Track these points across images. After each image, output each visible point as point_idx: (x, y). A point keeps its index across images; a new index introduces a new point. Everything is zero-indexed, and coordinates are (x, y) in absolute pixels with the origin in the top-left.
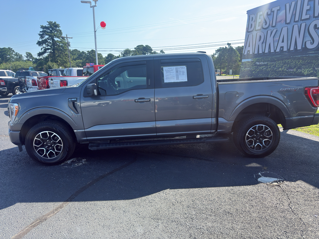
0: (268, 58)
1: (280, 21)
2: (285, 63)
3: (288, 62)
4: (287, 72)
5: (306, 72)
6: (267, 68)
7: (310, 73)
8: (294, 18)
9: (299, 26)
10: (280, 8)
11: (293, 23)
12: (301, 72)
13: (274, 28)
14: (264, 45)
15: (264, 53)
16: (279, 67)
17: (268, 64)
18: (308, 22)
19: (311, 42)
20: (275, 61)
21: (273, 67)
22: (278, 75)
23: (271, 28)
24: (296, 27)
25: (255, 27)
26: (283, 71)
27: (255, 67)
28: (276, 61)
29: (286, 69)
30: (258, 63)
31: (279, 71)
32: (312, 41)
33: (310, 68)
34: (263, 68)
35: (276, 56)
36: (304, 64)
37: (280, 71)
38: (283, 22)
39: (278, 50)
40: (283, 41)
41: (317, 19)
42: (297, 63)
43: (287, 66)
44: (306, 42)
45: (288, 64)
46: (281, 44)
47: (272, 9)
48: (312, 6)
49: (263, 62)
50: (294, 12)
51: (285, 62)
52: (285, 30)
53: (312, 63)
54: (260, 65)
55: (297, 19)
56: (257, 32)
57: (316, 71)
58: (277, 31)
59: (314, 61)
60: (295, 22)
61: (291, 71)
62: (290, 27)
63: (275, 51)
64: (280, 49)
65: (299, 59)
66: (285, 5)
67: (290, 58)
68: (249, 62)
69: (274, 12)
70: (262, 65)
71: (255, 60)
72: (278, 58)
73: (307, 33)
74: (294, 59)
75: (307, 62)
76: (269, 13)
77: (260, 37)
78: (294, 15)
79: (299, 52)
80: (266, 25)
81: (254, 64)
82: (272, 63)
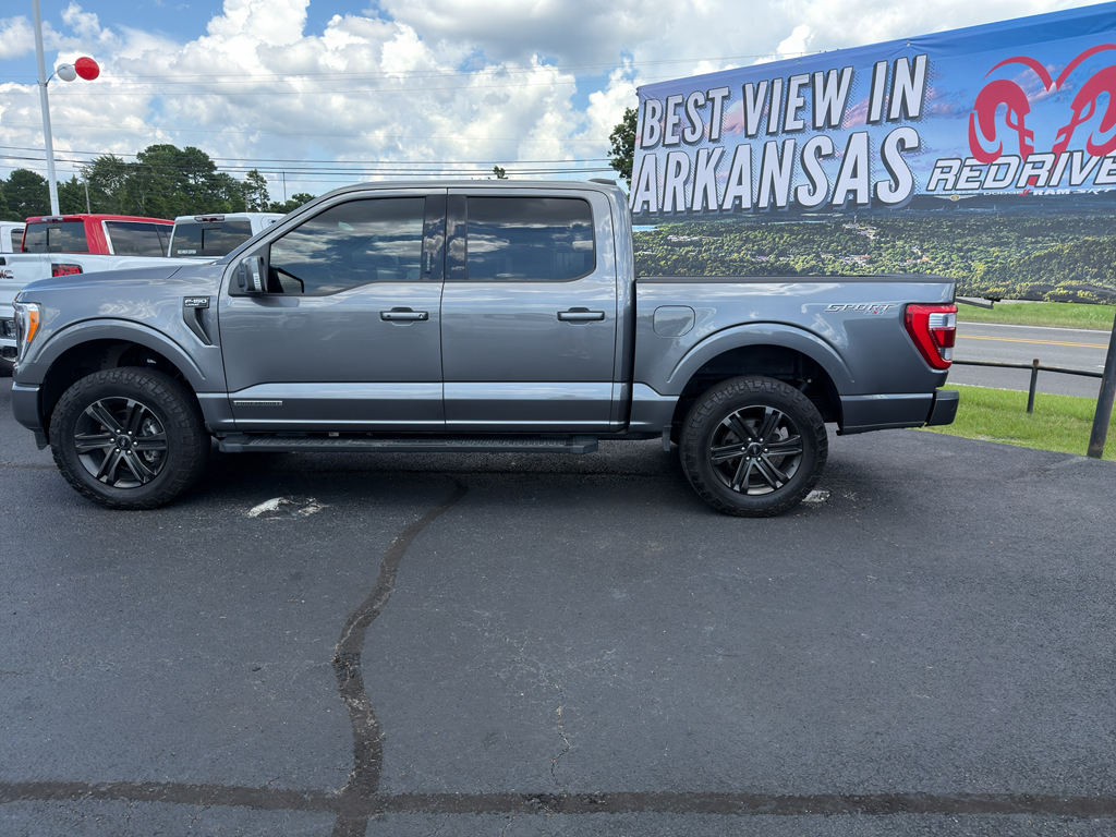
0: (701, 224)
1: (732, 128)
2: (747, 240)
3: (756, 237)
4: (752, 263)
5: (800, 263)
6: (700, 252)
7: (808, 266)
8: (766, 124)
9: (780, 146)
10: (729, 92)
11: (764, 138)
12: (788, 264)
13: (715, 145)
14: (689, 188)
15: (690, 210)
16: (733, 250)
17: (701, 240)
18: (801, 139)
19: (809, 190)
20: (721, 234)
21: (715, 248)
22: (729, 270)
23: (706, 143)
24: (772, 148)
25: (663, 135)
26: (741, 260)
27: (666, 250)
28: (723, 232)
29: (751, 255)
30: (674, 238)
31: (731, 261)
32: (811, 187)
33: (809, 254)
34: (688, 252)
35: (723, 221)
36: (795, 245)
37: (735, 261)
38: (739, 131)
39: (728, 205)
40: (740, 183)
41: (821, 133)
42: (777, 239)
43: (753, 246)
44: (796, 189)
45: (755, 242)
46: (734, 190)
47: (708, 93)
48: (810, 101)
49: (688, 235)
50: (767, 108)
51: (747, 237)
52: (744, 152)
53: (815, 242)
54: (680, 245)
55: (773, 129)
56: (668, 150)
57: (823, 260)
58: (723, 152)
59: (817, 238)
60: (768, 133)
61: (763, 262)
62: (757, 145)
63: (720, 206)
64: (734, 202)
65: (781, 230)
66: (744, 87)
67: (760, 228)
68: (650, 234)
69: (713, 100)
70: (687, 244)
71: (665, 227)
72: (729, 225)
73: (800, 166)
74: (770, 230)
75: (801, 239)
76: (701, 102)
77: (679, 164)
78: (766, 116)
79: (782, 214)
80: (693, 132)
81: (662, 239)
82: (712, 239)
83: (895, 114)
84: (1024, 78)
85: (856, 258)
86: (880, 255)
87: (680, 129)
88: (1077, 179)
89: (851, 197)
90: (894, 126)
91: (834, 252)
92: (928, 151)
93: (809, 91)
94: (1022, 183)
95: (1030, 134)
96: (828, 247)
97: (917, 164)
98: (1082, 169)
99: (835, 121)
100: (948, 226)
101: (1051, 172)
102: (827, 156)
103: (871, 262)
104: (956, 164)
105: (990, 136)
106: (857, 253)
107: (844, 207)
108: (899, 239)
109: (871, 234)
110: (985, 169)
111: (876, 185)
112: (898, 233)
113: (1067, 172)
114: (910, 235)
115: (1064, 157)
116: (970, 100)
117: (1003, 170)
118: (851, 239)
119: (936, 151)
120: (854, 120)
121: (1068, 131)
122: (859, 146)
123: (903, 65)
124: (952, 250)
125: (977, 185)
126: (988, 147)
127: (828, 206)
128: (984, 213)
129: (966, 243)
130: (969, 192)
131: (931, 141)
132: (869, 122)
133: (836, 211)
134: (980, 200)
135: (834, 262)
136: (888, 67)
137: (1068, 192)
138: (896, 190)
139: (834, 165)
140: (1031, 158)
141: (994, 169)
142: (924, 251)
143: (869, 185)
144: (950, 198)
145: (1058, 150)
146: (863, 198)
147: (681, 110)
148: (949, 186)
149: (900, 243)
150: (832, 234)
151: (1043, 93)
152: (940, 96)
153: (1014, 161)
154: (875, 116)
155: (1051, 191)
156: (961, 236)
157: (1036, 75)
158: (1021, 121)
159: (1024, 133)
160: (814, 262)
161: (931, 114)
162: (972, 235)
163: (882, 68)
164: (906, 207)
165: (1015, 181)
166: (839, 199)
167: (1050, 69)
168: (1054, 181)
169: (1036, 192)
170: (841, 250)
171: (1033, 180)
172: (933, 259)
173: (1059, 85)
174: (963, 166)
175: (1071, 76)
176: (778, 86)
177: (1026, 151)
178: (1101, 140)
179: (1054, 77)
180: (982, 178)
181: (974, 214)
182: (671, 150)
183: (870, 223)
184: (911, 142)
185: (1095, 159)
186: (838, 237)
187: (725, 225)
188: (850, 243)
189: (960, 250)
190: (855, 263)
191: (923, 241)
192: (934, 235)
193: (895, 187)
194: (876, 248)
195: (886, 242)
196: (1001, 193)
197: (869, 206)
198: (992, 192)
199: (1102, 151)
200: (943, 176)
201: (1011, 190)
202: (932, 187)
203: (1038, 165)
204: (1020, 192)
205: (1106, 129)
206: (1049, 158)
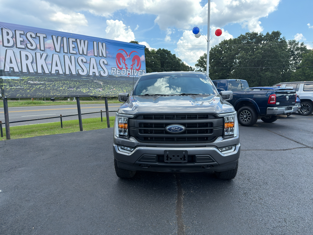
0: (43, 78)
1: (49, 48)
2: (64, 84)
3: (67, 83)
4: (68, 91)
6: (46, 87)
8: (63, 49)
9: (70, 57)
10: (46, 36)
11: (63, 53)
12: (80, 91)
13: (43, 52)
14: (34, 65)
15: (37, 73)
16: (59, 87)
17: (45, 83)
18: (76, 56)
20: (53, 81)
21: (52, 86)
22: (60, 93)
23: (38, 50)
25: (15, 44)
26: (64, 90)
27: (29, 86)
29: (67, 88)
30: (32, 82)
31: (60, 90)
32: (82, 70)
33: (86, 88)
34: (40, 87)
35: (53, 77)
36: (81, 85)
37: (62, 90)
38: (53, 49)
39: (53, 72)
40: (57, 66)
41: (82, 56)
42: (75, 84)
43: (67, 86)
44: (78, 70)
45: (67, 84)
46: (55, 68)
47: (36, 34)
49: (38, 81)
50: (62, 45)
51: (64, 83)
52: (56, 57)
53: (87, 85)
54: (35, 84)
55: (66, 51)
57: (91, 90)
58: (47, 56)
59: (87, 84)
61: (72, 90)
62: (61, 55)
63: (50, 72)
64: (56, 71)
65: (76, 81)
66: (52, 36)
67: (68, 80)
68: (18, 80)
69: (39, 37)
70: (38, 84)
71: (26, 78)
72: (56, 79)
73: (77, 63)
74: (72, 81)
75: (83, 84)
76: (34, 36)
77: (27, 56)
78: (62, 47)
79: (75, 77)
80: (32, 45)
81: (25, 82)
82: (50, 83)
83: (101, 55)
84: (124, 53)
85: (99, 89)
86: (105, 88)
87: (25, 43)
88: (135, 75)
89: (94, 74)
90: (101, 58)
91: (93, 88)
92: (109, 65)
93: (76, 44)
94: (127, 74)
95: (127, 65)
96: (91, 86)
97: (108, 68)
99: (85, 53)
100: (117, 82)
101: (131, 72)
102: (85, 62)
103: (103, 90)
104: (115, 69)
105: (120, 64)
106: (99, 88)
107: (93, 76)
108: (108, 85)
109: (102, 83)
110: (121, 71)
111: (100, 72)
112: (108, 83)
114: (110, 84)
115: (133, 70)
116: (115, 56)
117: (124, 71)
118: (97, 84)
119: (111, 65)
120: (91, 54)
121: (132, 65)
122: (93, 61)
123: (100, 44)
124: (119, 87)
125: (120, 74)
126: (121, 66)
127: (88, 75)
128: (122, 80)
129: (121, 86)
131: (109, 63)
132: (94, 56)
133: (91, 77)
134: (121, 77)
135: (94, 90)
136: (97, 43)
137: (134, 77)
139: (88, 65)
140: (128, 70)
141: (122, 71)
142: (114, 87)
143: (98, 71)
144: (116, 76)
145: (132, 69)
146: (97, 74)
147: (24, 37)
148: (115, 74)
149: (108, 86)
150: (91, 83)
151: (127, 58)
152: (109, 53)
153: (125, 70)
154: (96, 54)
155: (132, 76)
156: (120, 84)
157: (125, 54)
158: (125, 62)
159: (126, 65)
160: (88, 90)
161: (108, 57)
162: (122, 84)
163: (95, 43)
164: (108, 78)
165: (126, 74)
166: (91, 74)
167: (127, 53)
168: (132, 75)
169: (130, 76)
170: (95, 87)
171: (129, 74)
172: (116, 89)
173: (129, 57)
174: (117, 70)
175: (131, 55)
176: (65, 39)
177: (127, 68)
178: (137, 68)
179: (128, 55)
180: (121, 72)
181: (121, 80)
182: (21, 50)
183: (100, 81)
184: (106, 63)
185: (137, 71)
186: (93, 84)
187: (54, 79)
188: (97, 85)
189: (120, 87)
190: (99, 90)
191: (113, 85)
192: (115, 84)
193: (105, 73)
194: (103, 87)
195: (106, 85)
196: (124, 76)
197: (99, 77)
198: (123, 76)
199: (138, 70)
200: (113, 71)
201: (126, 76)
202: (112, 73)
203: (129, 71)
204: (127, 76)
205: (137, 66)
206: (131, 70)
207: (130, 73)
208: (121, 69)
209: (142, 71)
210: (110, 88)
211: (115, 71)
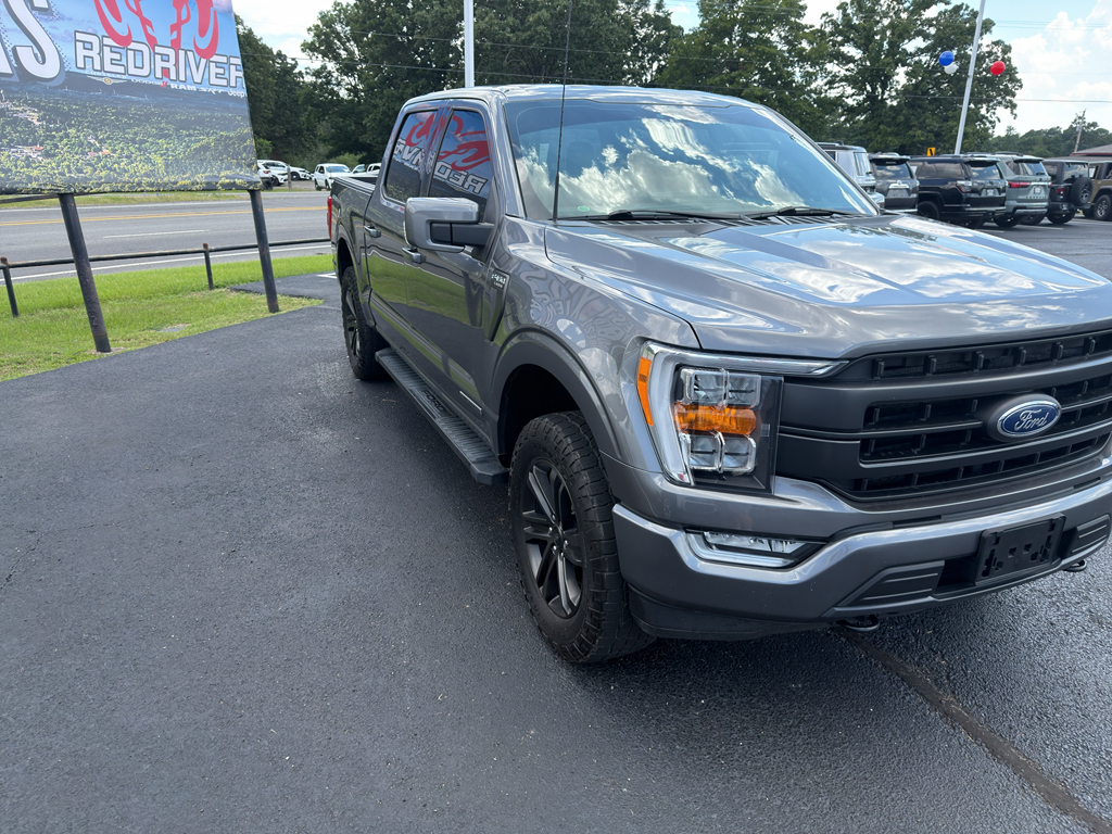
85: (27, 150)
86: (56, 146)
88: (197, 77)
92: (61, 18)
94: (159, 75)
95: (150, 23)
97: (55, 32)
98: (198, 68)
100: (113, 114)
101: (177, 65)
103: (47, 155)
104: (95, 41)
105: (119, 19)
106: (25, 143)
108: (71, 126)
109: (34, 117)
110: (123, 52)
111: (14, 50)
112: (66, 118)
113: (188, 69)
114: (80, 122)
115: (182, 53)
118: (8, 123)
119: (70, 19)
121: (176, 27)
124: (127, 141)
125: (121, 70)
126: (120, 28)
128: (138, 102)
129: (136, 134)
130: (118, 76)
134: (130, 87)
137: (194, 88)
138: (44, 63)
140: (158, 49)
141: (131, 53)
142: (101, 141)
143: (5, 49)
144: (103, 80)
145: (176, 45)
148: (98, 67)
149: (72, 131)
153: (145, 49)
155: (182, 86)
156: (130, 126)
158: (138, 6)
162: (139, 126)
164: (62, 86)
165: (152, 71)
168: (182, 78)
169: (174, 86)
171: (166, 72)
172: (114, 151)
174: (102, 46)
177: (152, 42)
178: (204, 43)
180: (124, 63)
181: (131, 101)
183: (25, 102)
188: (8, 129)
189: (134, 141)
190: (28, 157)
191: (95, 130)
192: (103, 123)
193: (42, 58)
194: (47, 137)
195: (58, 130)
196: (145, 81)
197: (16, 79)
198: (138, 80)
199: (206, 53)
200: (88, 53)
201: (151, 81)
202: (81, 64)
203: (165, 58)
204: (160, 83)
205: (202, 32)
206: (171, 52)
207: (170, 65)
208: (124, 41)
209: (224, 60)
210: (81, 145)
211: (94, 53)
